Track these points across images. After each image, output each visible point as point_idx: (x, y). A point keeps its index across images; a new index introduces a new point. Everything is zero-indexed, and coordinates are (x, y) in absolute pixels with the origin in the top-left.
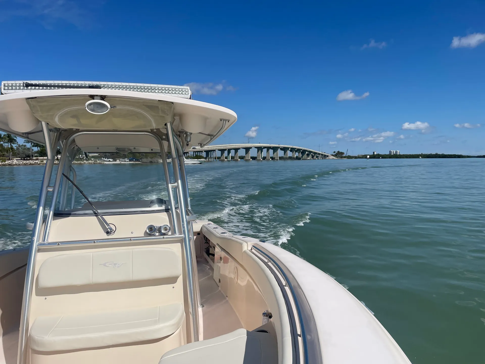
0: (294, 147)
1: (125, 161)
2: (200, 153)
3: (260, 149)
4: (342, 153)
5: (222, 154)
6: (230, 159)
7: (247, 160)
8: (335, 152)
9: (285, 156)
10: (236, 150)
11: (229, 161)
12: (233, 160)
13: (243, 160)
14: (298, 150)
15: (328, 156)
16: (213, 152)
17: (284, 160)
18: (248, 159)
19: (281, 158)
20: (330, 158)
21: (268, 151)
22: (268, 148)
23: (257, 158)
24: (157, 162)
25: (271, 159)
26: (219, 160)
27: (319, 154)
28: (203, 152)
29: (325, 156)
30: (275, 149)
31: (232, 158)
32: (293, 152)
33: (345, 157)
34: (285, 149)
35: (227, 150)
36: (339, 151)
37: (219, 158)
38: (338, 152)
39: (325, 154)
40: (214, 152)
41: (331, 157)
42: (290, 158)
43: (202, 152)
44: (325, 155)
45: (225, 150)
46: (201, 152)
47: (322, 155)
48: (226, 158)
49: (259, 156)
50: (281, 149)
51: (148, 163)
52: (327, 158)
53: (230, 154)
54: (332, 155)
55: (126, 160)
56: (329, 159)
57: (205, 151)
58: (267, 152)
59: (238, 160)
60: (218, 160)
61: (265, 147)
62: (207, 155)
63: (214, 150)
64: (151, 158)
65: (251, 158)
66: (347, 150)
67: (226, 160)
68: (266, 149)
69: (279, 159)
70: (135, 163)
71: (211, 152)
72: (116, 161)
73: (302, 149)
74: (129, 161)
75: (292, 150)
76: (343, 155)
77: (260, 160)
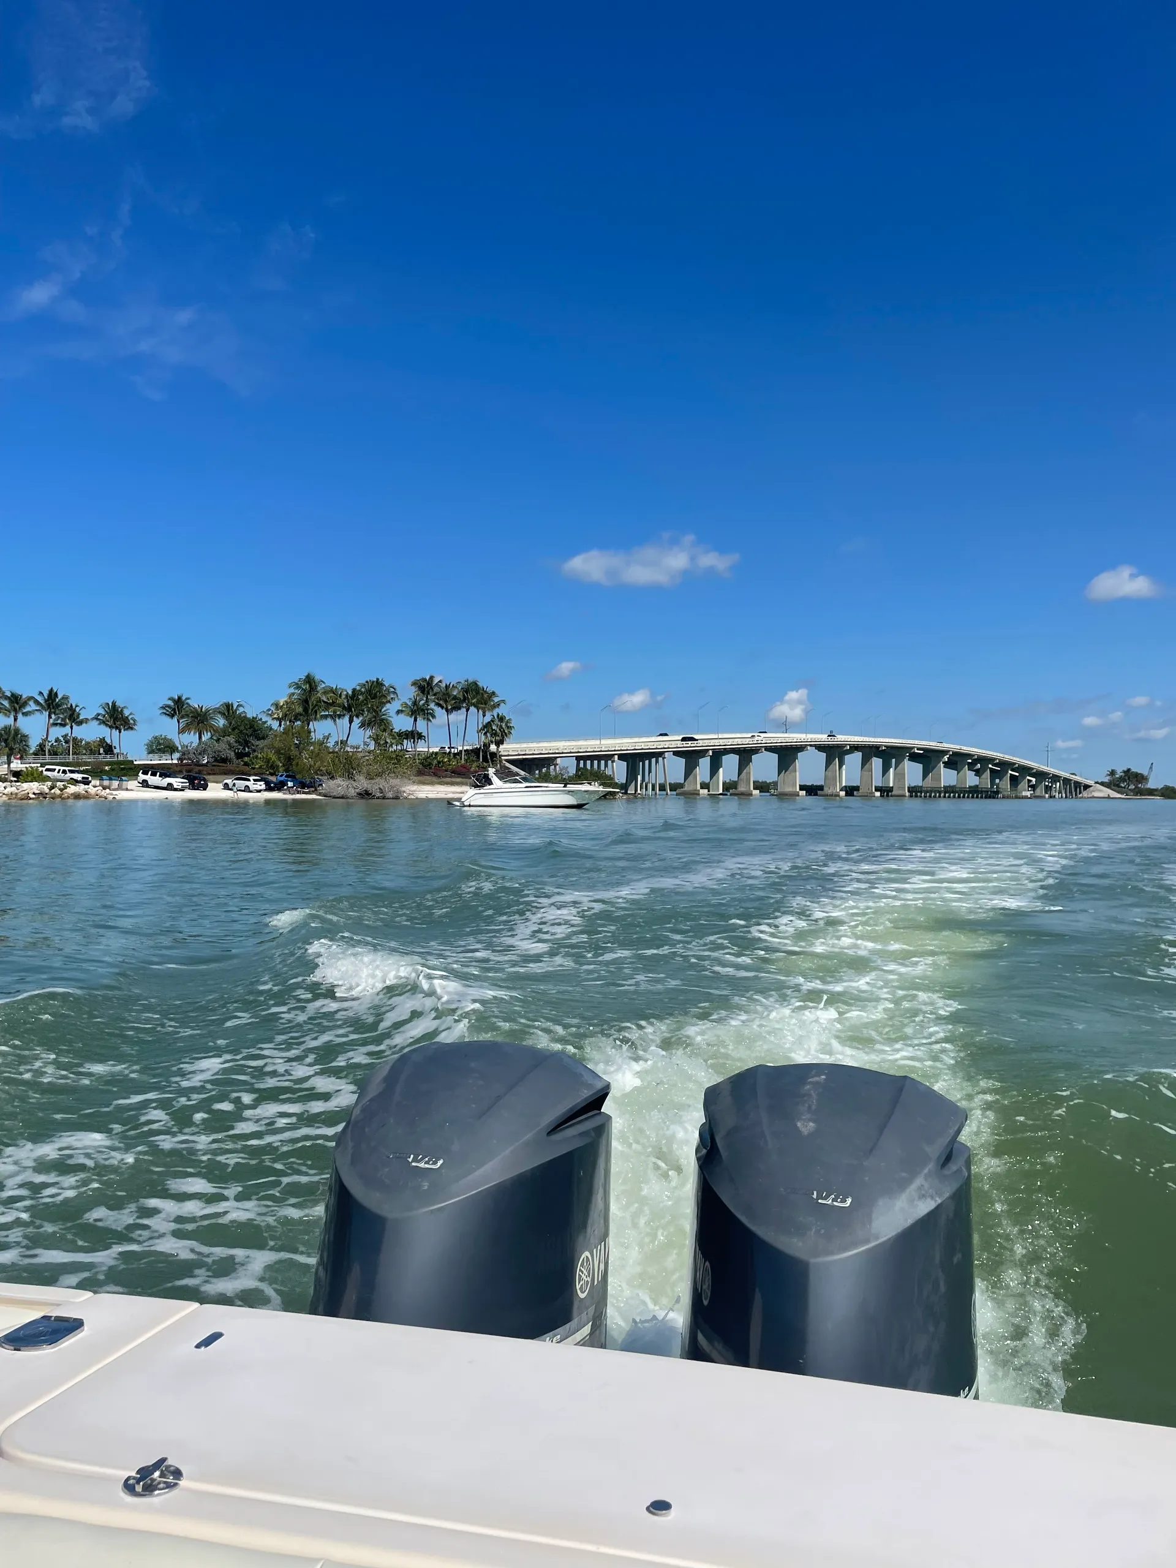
0: (966, 749)
1: (247, 789)
2: (603, 762)
3: (834, 753)
4: (1139, 778)
5: (689, 770)
6: (721, 791)
7: (783, 796)
8: (1113, 773)
9: (929, 783)
10: (745, 754)
11: (712, 796)
12: (731, 795)
13: (769, 794)
14: (979, 764)
15: (1087, 787)
16: (654, 760)
17: (930, 796)
18: (788, 789)
19: (914, 790)
20: (1096, 794)
21: (865, 761)
22: (869, 752)
23: (825, 789)
24: (397, 798)
25: (878, 794)
26: (677, 795)
27: (1055, 778)
28: (613, 762)
29: (1075, 788)
30: (890, 755)
31: (729, 787)
32: (959, 766)
33: (1151, 792)
34: (927, 758)
35: (711, 753)
36: (1129, 770)
37: (674, 787)
38: (1124, 772)
39: (1078, 778)
40: (657, 762)
41: (1100, 791)
42: (951, 791)
43: (610, 762)
44: (1077, 784)
45: (702, 753)
46: (608, 758)
47: (1067, 781)
48: (704, 786)
49: (831, 779)
50: (914, 757)
51: (352, 798)
52: (1085, 794)
53: (721, 770)
54: (1102, 784)
55: (250, 784)
56: (1093, 797)
57: (622, 757)
58: (863, 765)
59: (751, 795)
60: (674, 793)
61: (855, 748)
62: (632, 774)
63: (659, 755)
64: (370, 777)
65: (800, 789)
66: (1151, 768)
67: (706, 791)
68: (860, 754)
69: (907, 794)
70: (294, 800)
71: (647, 762)
72: (205, 789)
73: (995, 759)
74: (263, 787)
75: (956, 761)
76: (1140, 782)
77: (839, 796)
